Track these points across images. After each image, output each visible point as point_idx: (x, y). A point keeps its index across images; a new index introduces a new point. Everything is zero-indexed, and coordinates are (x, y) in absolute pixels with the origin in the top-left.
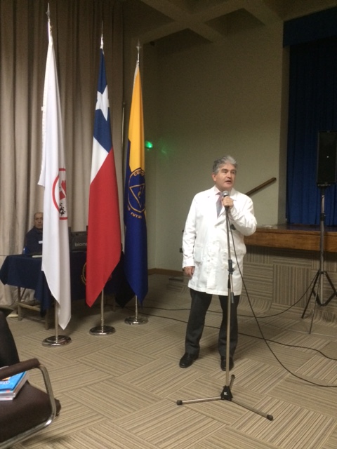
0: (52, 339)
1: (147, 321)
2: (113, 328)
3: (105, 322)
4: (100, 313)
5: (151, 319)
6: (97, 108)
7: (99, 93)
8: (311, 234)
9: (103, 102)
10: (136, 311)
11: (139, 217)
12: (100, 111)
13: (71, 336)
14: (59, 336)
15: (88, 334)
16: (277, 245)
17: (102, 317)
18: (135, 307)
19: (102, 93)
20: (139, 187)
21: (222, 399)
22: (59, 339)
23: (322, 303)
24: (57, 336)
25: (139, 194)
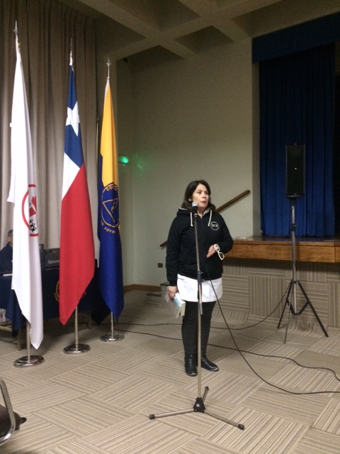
0: (24, 359)
1: (123, 338)
2: (88, 346)
3: (80, 340)
4: (74, 331)
5: (127, 335)
6: (67, 124)
7: (69, 109)
8: (283, 245)
9: (73, 118)
10: (112, 328)
11: (113, 232)
12: (70, 126)
13: (44, 356)
14: (31, 356)
15: (62, 353)
16: (251, 257)
17: (76, 335)
18: (111, 324)
19: (72, 108)
20: (113, 202)
21: (194, 411)
22: (31, 359)
23: (296, 312)
24: (29, 356)
25: (112, 208)
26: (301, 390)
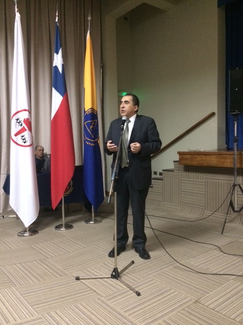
0: (24, 231)
1: (101, 221)
2: (72, 226)
5: (105, 220)
6: (54, 65)
7: (55, 54)
9: (58, 60)
11: (92, 145)
12: (56, 67)
15: (53, 229)
16: (205, 165)
19: (57, 53)
20: (92, 122)
21: (111, 278)
22: (29, 231)
23: (236, 210)
25: (91, 127)
26: (209, 271)
